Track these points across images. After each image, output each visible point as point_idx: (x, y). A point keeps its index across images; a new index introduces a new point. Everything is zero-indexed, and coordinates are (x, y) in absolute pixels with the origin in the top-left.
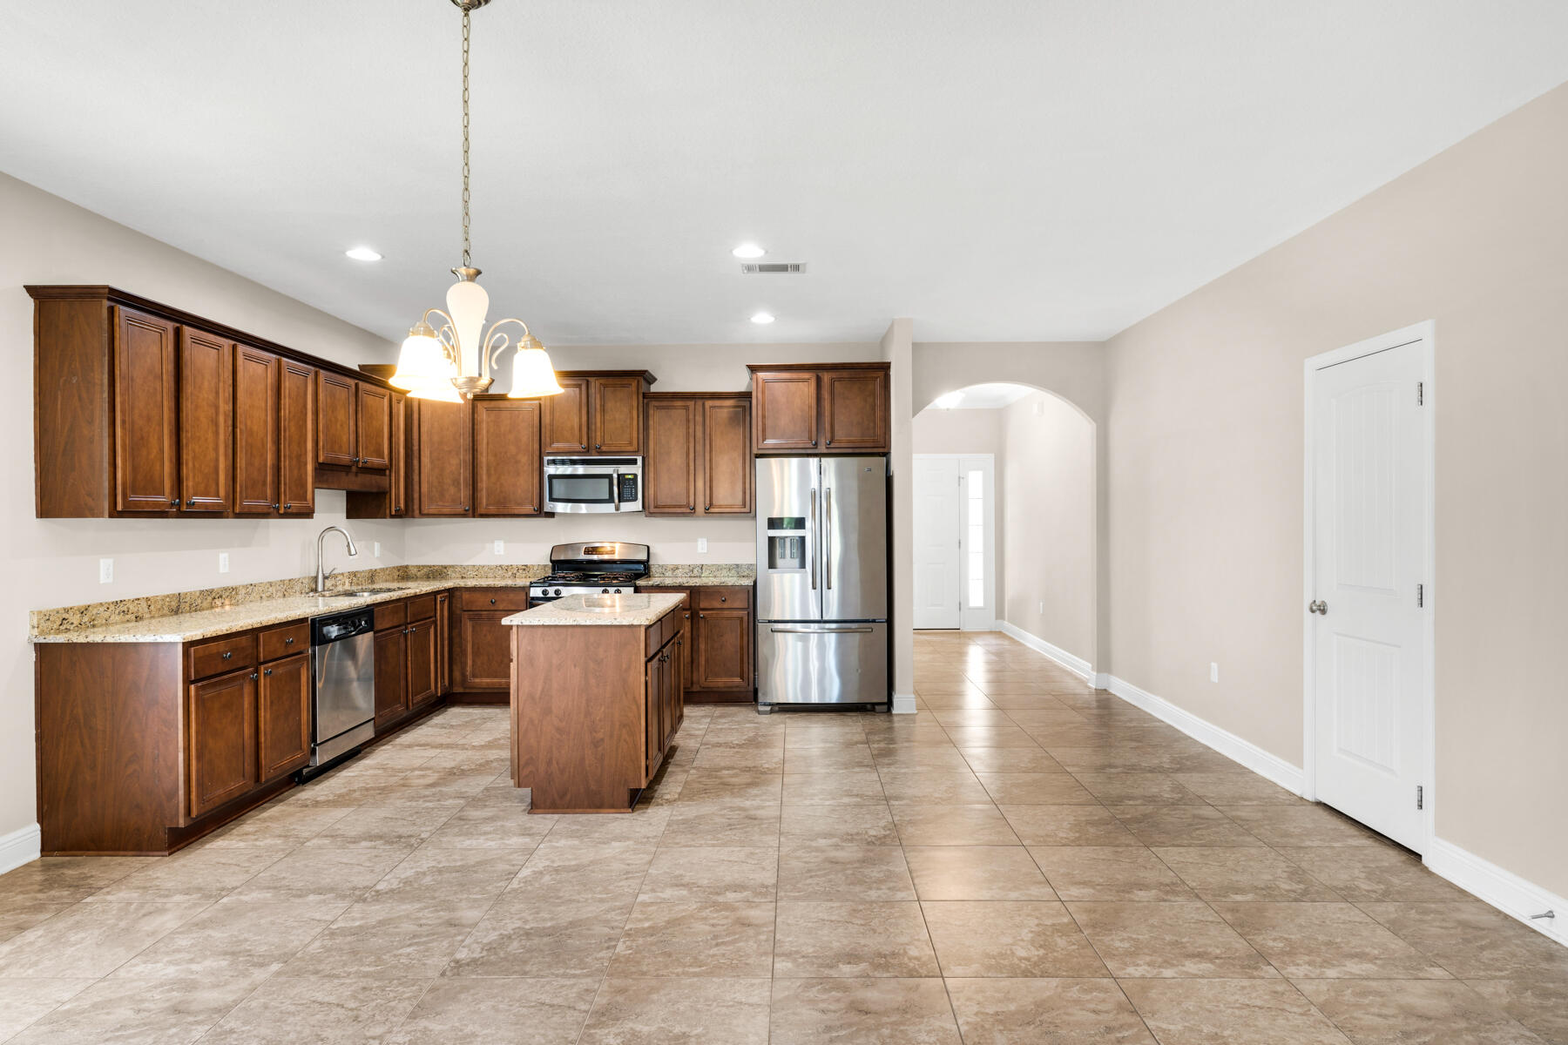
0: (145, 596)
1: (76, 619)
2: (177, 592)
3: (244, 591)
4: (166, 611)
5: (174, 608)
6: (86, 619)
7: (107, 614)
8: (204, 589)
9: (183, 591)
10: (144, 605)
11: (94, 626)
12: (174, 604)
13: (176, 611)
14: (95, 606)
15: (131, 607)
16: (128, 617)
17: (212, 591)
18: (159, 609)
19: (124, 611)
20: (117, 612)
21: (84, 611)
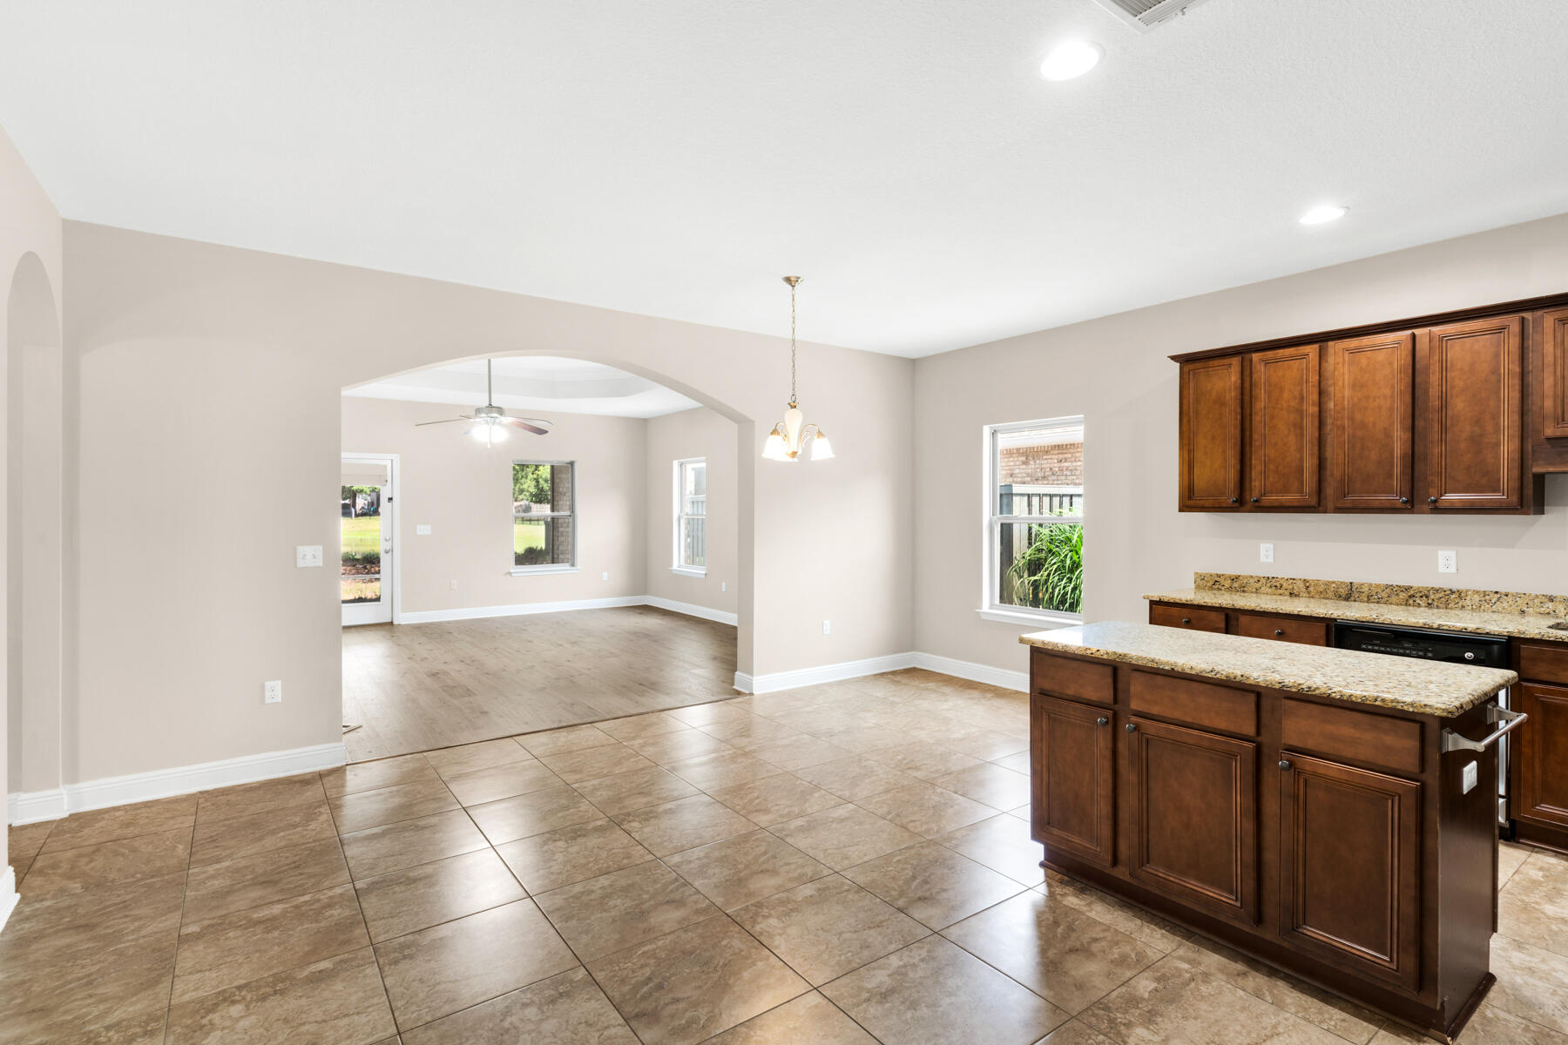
0: (1303, 578)
1: (1227, 583)
2: (1348, 580)
3: (1476, 598)
4: (1330, 594)
5: (1344, 595)
6: (1236, 585)
7: (1258, 585)
8: (1394, 584)
9: (1356, 580)
10: (1301, 585)
11: (1243, 591)
12: (1343, 591)
13: (1347, 598)
14: (1246, 577)
15: (1285, 585)
16: (1281, 591)
17: (1408, 589)
18: (1321, 593)
19: (1276, 586)
20: (1269, 585)
21: (1235, 579)
